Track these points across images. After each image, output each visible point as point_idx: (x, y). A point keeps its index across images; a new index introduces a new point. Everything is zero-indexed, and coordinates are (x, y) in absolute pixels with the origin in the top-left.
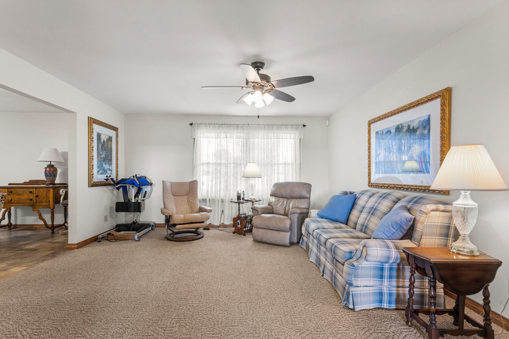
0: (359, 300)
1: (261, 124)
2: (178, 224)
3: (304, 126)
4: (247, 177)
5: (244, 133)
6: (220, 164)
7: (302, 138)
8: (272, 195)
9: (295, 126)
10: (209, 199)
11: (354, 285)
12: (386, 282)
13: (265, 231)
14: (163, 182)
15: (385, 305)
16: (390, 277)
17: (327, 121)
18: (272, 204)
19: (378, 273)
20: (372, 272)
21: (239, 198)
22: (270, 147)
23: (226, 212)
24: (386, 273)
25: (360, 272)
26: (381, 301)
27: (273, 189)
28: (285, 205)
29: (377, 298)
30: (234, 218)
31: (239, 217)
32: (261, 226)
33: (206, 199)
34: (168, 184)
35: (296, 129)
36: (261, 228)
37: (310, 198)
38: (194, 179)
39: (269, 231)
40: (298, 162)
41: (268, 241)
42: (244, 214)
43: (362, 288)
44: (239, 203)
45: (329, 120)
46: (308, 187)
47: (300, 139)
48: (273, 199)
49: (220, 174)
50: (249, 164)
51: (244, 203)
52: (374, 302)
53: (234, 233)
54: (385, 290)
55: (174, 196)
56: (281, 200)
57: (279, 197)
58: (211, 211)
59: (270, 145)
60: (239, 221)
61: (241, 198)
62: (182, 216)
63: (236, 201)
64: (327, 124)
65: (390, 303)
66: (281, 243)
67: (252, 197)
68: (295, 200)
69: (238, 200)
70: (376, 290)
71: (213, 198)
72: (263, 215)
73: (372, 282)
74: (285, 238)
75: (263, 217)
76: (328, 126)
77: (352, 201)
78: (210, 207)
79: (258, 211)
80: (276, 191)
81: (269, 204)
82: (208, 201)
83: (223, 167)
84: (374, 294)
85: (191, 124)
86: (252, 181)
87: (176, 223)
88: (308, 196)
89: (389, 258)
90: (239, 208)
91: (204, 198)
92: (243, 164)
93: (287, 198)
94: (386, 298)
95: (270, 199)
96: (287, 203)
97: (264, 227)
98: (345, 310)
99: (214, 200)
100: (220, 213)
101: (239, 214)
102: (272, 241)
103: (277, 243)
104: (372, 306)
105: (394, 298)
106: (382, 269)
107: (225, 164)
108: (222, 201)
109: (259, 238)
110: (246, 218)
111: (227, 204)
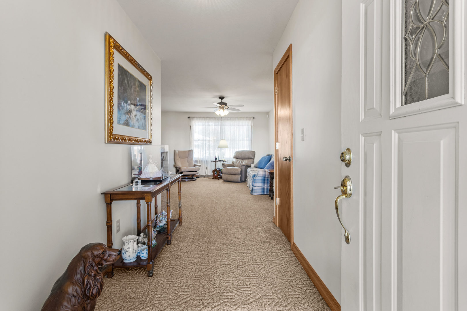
0: (256, 191)
1: (229, 117)
2: (183, 172)
3: (254, 118)
4: (220, 147)
5: (219, 122)
6: (206, 140)
7: (253, 125)
8: (234, 158)
9: (248, 118)
10: (199, 161)
11: (254, 186)
12: (266, 185)
13: (228, 175)
14: (175, 151)
15: (265, 193)
16: (267, 183)
17: (267, 115)
18: (234, 163)
19: (263, 181)
20: (261, 181)
21: (216, 159)
22: (234, 131)
23: (209, 168)
24: (266, 181)
25: (256, 181)
26: (264, 192)
27: (235, 154)
28: (240, 163)
29: (263, 190)
30: (213, 171)
31: (216, 170)
32: (226, 173)
33: (197, 161)
34: (177, 152)
35: (249, 120)
36: (227, 174)
37: (254, 159)
38: (191, 149)
39: (231, 175)
40: (250, 139)
41: (230, 181)
42: (219, 168)
43: (257, 187)
44: (216, 162)
45: (268, 115)
46: (254, 153)
47: (252, 126)
48: (235, 160)
49: (205, 146)
50: (222, 140)
51: (218, 162)
52: (261, 192)
53: (213, 179)
54: (266, 188)
55: (180, 158)
56: (239, 160)
57: (237, 159)
58: (200, 166)
59: (234, 130)
60: (216, 172)
61: (217, 160)
62: (186, 168)
63: (214, 161)
64: (267, 117)
65: (267, 192)
66: (236, 181)
67: (223, 159)
68: (246, 160)
69: (215, 160)
70: (262, 187)
71: (201, 160)
72: (228, 167)
73: (261, 185)
74: (238, 178)
75: (228, 168)
76: (268, 118)
77: (270, 158)
78: (199, 164)
79: (225, 165)
80: (236, 155)
81: (233, 163)
82: (198, 162)
83: (207, 141)
84: (261, 189)
85: (189, 118)
86: (224, 150)
87: (183, 171)
88: (253, 158)
89: (265, 175)
90: (216, 164)
91: (196, 160)
92: (219, 140)
93: (242, 159)
94: (266, 190)
95: (233, 160)
96: (242, 162)
97: (228, 173)
98: (257, 202)
99: (202, 161)
100: (205, 168)
101: (216, 168)
102: (232, 180)
103: (234, 181)
104: (260, 194)
105: (269, 190)
106: (264, 180)
107: (208, 140)
108: (207, 162)
109: (225, 179)
110: (220, 170)
111: (209, 163)
